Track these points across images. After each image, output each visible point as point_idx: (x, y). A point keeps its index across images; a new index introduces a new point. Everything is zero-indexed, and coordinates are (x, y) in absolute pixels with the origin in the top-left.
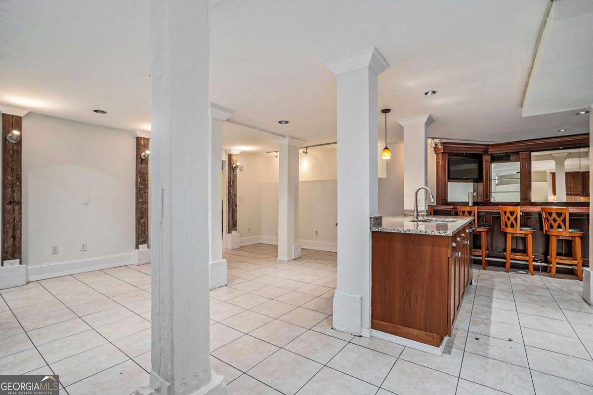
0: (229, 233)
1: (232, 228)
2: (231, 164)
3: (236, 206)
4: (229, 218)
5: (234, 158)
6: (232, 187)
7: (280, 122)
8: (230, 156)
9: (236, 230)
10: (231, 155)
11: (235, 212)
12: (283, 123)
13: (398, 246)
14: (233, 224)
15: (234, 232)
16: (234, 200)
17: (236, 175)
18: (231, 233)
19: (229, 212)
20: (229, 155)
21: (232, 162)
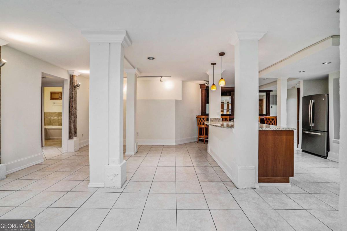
0: (70, 139)
1: (74, 135)
2: (73, 83)
3: (76, 117)
4: (70, 127)
5: (75, 79)
6: (74, 102)
7: (149, 58)
8: (72, 77)
9: (76, 136)
10: (73, 75)
11: (76, 122)
12: (151, 59)
13: (270, 137)
14: (74, 131)
15: (75, 138)
16: (74, 112)
17: (76, 92)
18: (73, 139)
19: (70, 122)
20: (70, 75)
21: (74, 82)
